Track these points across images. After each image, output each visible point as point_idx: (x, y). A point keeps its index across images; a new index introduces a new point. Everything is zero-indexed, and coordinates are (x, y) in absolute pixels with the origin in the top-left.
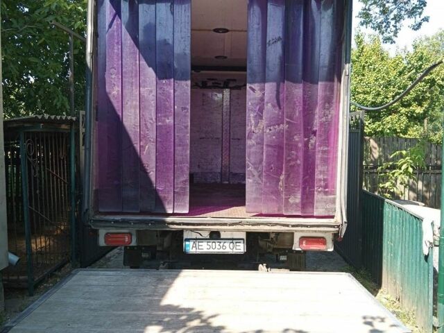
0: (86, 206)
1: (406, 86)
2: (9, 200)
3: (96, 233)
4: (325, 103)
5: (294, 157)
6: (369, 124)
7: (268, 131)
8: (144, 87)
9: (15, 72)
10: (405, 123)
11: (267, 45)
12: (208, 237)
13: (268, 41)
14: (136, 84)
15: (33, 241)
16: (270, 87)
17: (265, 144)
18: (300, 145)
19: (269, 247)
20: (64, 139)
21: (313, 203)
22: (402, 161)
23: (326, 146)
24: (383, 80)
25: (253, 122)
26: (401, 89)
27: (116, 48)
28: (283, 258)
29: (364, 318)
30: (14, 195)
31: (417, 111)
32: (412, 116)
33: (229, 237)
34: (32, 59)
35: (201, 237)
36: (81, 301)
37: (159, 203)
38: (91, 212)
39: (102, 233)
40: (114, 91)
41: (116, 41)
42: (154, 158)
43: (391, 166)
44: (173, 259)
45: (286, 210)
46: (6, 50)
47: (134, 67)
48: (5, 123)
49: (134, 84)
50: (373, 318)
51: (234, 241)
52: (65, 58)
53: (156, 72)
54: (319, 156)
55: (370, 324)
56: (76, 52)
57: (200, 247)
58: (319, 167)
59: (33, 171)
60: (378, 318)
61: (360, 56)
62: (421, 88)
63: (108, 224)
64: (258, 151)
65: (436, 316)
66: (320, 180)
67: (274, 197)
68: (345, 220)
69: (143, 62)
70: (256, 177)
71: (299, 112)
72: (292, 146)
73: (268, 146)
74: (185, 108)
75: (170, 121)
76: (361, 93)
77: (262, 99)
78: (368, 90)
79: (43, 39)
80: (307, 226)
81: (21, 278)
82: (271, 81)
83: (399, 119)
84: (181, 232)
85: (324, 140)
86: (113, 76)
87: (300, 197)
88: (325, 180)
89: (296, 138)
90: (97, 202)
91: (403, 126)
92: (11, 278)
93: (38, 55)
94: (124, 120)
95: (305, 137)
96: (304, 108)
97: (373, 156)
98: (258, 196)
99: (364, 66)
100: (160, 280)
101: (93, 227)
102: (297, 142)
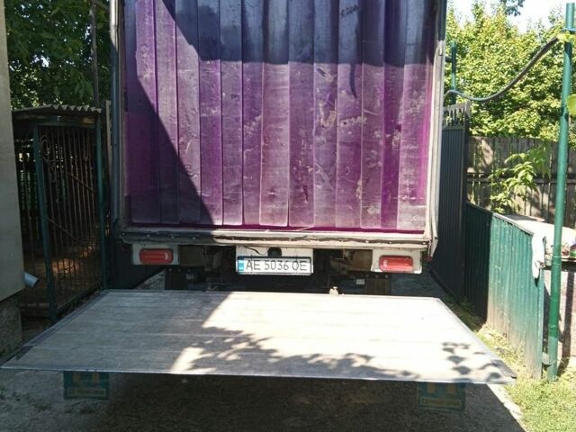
0: (116, 216)
1: (540, 71)
2: (23, 213)
3: (129, 248)
4: (412, 91)
5: (374, 158)
6: (489, 122)
7: (342, 125)
8: (184, 69)
9: (24, 51)
10: (536, 121)
11: (340, 16)
12: (267, 255)
13: (340, 11)
14: (173, 66)
15: (54, 264)
16: (343, 69)
17: (338, 140)
18: (381, 143)
19: (344, 269)
20: (88, 137)
21: (396, 214)
22: (520, 166)
23: (413, 144)
24: (508, 63)
25: (322, 113)
26: (533, 75)
27: (147, 19)
28: (360, 282)
29: (445, 344)
30: (29, 207)
31: (552, 106)
32: (546, 112)
33: (292, 255)
34: (45, 35)
35: (257, 255)
36: (112, 323)
37: (205, 212)
38: (122, 223)
39: (137, 248)
40: (146, 75)
41: (147, 10)
42: (197, 157)
43: (506, 173)
44: (224, 282)
45: (365, 223)
46: (11, 22)
47: (169, 44)
48: (14, 114)
49: (170, 64)
50: (455, 345)
51: (298, 260)
52: (87, 34)
53: (198, 51)
54: (405, 157)
55: (451, 350)
56: (100, 26)
57: (256, 267)
58: (404, 170)
59: (50, 174)
60: (462, 344)
61: (478, 32)
62: (559, 75)
63: (144, 238)
64: (328, 149)
65: (547, 352)
66: (405, 186)
67: (350, 207)
68: (435, 235)
69: (181, 38)
70: (327, 183)
71: (381, 102)
72: (372, 144)
73: (342, 143)
74: (235, 96)
75: (216, 112)
76: (478, 81)
77: (334, 85)
78: (488, 77)
79: (58, 9)
80: (388, 242)
81: (41, 305)
82: (344, 62)
83: (529, 116)
84: (233, 247)
85: (412, 137)
86: (145, 55)
87: (380, 207)
88: (411, 186)
89: (377, 134)
90: (130, 212)
91: (533, 125)
92: (29, 305)
93: (51, 29)
94: (160, 109)
95: (387, 132)
96: (385, 96)
97: (485, 161)
98: (330, 206)
99: (484, 46)
100: (207, 302)
101: (125, 242)
102: (379, 139)
